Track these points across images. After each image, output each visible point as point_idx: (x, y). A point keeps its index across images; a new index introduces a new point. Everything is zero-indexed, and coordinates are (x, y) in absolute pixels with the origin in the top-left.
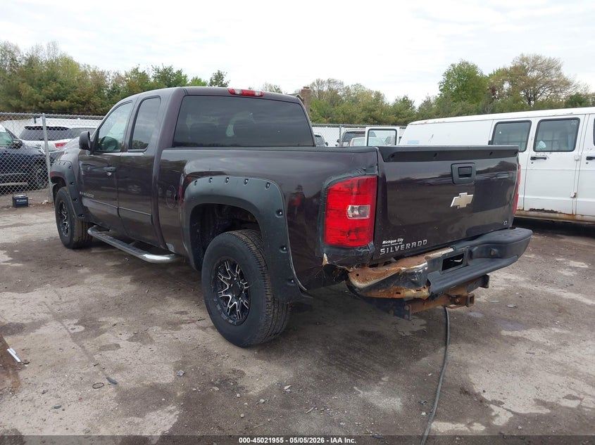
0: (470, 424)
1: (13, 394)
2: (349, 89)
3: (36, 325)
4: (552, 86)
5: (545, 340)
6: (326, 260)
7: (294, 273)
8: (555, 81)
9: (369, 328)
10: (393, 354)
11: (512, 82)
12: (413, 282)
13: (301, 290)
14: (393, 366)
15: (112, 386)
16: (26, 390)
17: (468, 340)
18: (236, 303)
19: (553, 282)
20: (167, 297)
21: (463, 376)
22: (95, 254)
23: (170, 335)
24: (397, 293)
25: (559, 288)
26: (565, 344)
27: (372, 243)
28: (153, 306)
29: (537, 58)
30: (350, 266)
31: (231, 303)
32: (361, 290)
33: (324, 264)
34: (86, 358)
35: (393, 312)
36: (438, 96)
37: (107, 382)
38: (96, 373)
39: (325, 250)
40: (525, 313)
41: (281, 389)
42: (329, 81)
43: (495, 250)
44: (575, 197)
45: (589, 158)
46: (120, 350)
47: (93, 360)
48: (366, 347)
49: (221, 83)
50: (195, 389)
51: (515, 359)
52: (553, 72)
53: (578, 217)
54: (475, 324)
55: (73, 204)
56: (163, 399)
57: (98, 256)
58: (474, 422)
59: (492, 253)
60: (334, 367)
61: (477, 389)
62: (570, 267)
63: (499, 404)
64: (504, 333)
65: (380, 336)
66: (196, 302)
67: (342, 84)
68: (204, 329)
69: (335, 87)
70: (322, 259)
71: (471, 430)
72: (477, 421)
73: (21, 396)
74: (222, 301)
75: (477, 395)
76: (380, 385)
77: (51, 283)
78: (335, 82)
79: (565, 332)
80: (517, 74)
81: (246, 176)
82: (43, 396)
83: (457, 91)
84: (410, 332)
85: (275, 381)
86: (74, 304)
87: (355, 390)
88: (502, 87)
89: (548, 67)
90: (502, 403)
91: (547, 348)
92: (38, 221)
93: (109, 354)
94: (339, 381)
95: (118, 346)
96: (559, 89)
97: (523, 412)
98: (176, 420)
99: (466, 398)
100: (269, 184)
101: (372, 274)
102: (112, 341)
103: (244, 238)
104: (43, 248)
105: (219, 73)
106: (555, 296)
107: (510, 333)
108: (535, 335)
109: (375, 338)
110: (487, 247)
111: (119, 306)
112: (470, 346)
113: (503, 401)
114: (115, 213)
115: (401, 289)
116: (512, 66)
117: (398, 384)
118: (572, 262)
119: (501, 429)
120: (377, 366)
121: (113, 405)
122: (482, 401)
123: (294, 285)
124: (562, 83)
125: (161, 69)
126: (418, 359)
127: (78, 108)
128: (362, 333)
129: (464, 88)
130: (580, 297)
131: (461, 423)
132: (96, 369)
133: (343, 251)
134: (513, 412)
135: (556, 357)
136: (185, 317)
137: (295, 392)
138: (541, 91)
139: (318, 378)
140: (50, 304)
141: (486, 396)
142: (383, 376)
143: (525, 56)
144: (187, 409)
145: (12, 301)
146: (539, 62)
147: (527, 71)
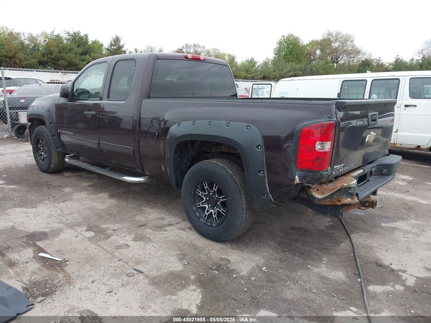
0: (393, 286)
1: (70, 285)
2: (209, 51)
3: (56, 233)
4: (348, 53)
5: (411, 229)
6: (298, 180)
7: (268, 189)
8: (350, 50)
9: (297, 225)
10: (320, 242)
11: (322, 50)
12: (350, 194)
13: (271, 201)
14: (326, 250)
15: (140, 274)
16: (77, 281)
17: (365, 231)
18: (212, 211)
19: (395, 189)
20: (143, 208)
21: (373, 255)
22: (69, 176)
23: (160, 235)
24: (339, 201)
25: (402, 193)
26: (423, 230)
27: (329, 168)
28: (137, 214)
29: (338, 33)
30: (313, 184)
31: (208, 211)
32: (319, 200)
33: (295, 183)
34: (109, 256)
35: (329, 214)
36: (273, 58)
37: (135, 272)
38: (123, 266)
39: (297, 173)
40: (389, 211)
41: (261, 270)
42: (195, 45)
43: (385, 170)
44: (396, 132)
45: (407, 106)
46: (130, 248)
47: (115, 256)
48: (301, 238)
49: (119, 45)
50: (201, 273)
51: (399, 242)
52: (349, 43)
53: (398, 145)
54: (362, 219)
55: (53, 139)
56: (183, 282)
57: (72, 179)
58: (395, 284)
59: (383, 172)
60: (287, 253)
61: (386, 262)
62: (402, 179)
63: (404, 272)
64: (383, 225)
65: (306, 230)
66: (167, 211)
67: (204, 47)
68: (184, 230)
69: (199, 50)
70: (294, 179)
71: (395, 289)
72: (397, 283)
73: (78, 285)
74: (199, 210)
75: (388, 267)
76: (323, 264)
77: (48, 200)
78: (199, 46)
79: (419, 222)
80: (324, 44)
81: (226, 121)
82: (94, 284)
83: (286, 55)
84: (324, 226)
85: (253, 264)
86: (76, 215)
87: (309, 268)
88: (315, 53)
89: (346, 39)
90: (406, 271)
91: (415, 234)
92: (7, 152)
93: (124, 251)
94: (295, 262)
95: (128, 246)
96: (352, 56)
97: (421, 276)
98: (201, 296)
99: (381, 269)
100: (249, 126)
101: (327, 189)
102: (121, 242)
103: (221, 165)
104: (26, 173)
105: (117, 38)
106: (402, 199)
107: (387, 225)
108: (402, 225)
109: (304, 232)
110: (380, 168)
111: (110, 215)
112: (366, 234)
113: (405, 269)
114: (96, 146)
115: (342, 198)
116: (322, 38)
117: (335, 262)
118: (401, 175)
119: (414, 288)
120: (315, 251)
121: (150, 288)
122: (392, 270)
123: (266, 197)
124: (355, 51)
125: (71, 32)
126: (339, 245)
127: (6, 61)
128: (293, 228)
129: (290, 53)
130: (417, 199)
131: (388, 285)
132: (121, 263)
133: (310, 174)
134: (415, 277)
135: (423, 239)
136: (165, 222)
137: (271, 271)
138: (341, 56)
139: (281, 261)
140: (57, 216)
141: (393, 267)
142: (323, 257)
143: (330, 32)
144: (204, 288)
145: (26, 215)
146: (340, 36)
147: (331, 42)
